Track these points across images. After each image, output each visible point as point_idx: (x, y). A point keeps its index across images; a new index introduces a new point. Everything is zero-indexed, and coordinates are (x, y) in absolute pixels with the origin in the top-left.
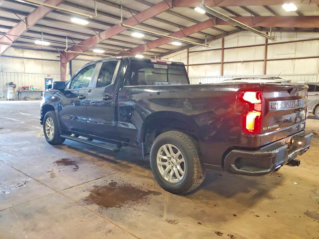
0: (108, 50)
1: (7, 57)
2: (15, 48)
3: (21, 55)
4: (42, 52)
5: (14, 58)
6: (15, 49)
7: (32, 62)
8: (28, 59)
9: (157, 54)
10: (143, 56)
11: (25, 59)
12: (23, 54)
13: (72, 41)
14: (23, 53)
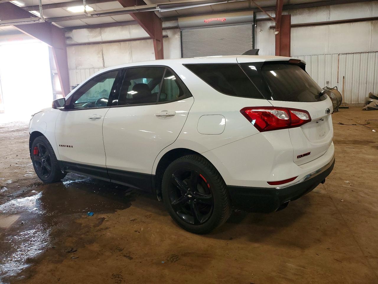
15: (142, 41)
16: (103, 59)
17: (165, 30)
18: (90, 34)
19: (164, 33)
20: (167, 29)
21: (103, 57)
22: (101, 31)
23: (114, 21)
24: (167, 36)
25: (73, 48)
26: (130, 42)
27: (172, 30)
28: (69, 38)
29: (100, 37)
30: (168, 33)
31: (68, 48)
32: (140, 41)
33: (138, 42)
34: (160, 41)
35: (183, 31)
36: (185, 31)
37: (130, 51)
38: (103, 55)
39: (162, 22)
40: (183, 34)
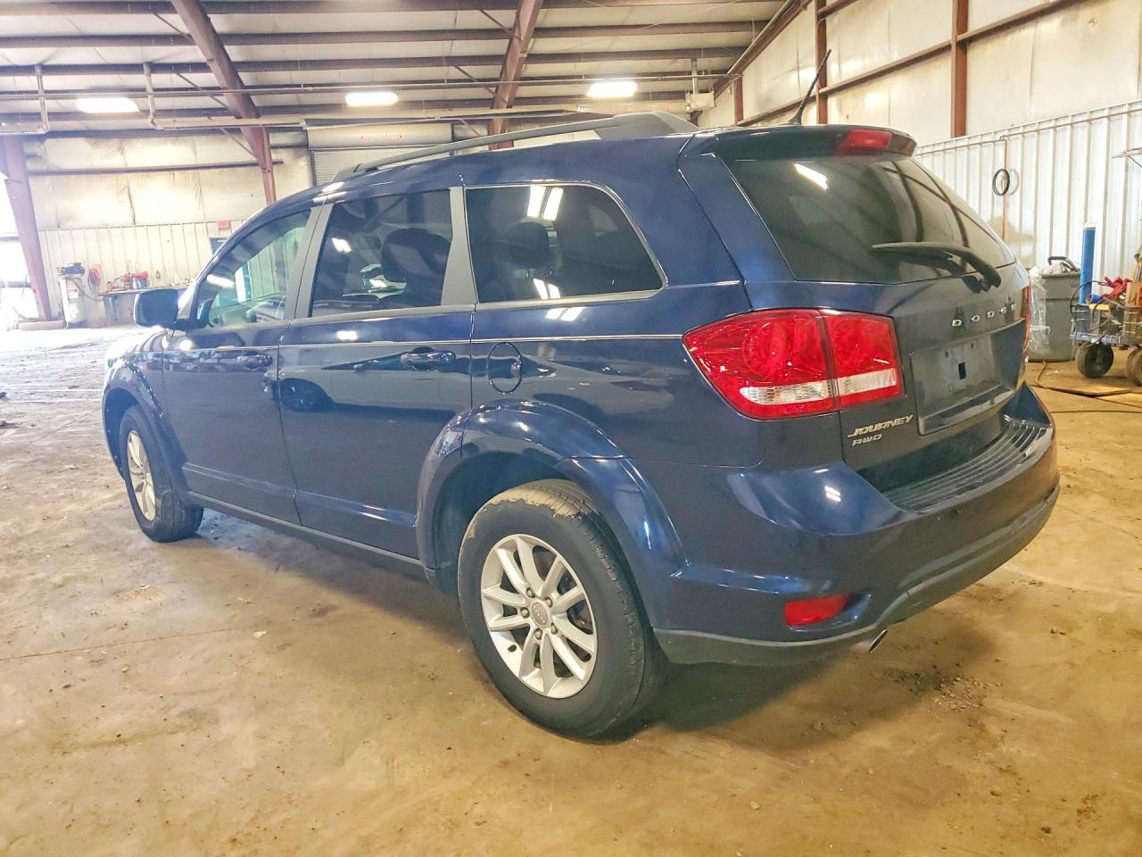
0: (403, 89)
1: (73, 176)
2: (93, 140)
3: (116, 161)
4: (195, 138)
5: (94, 176)
6: (94, 144)
7: (161, 180)
8: (145, 174)
9: (703, 63)
10: (637, 81)
11: (132, 175)
12: (124, 158)
13: (182, 79)
14: (122, 153)
15: (226, 170)
16: (132, 207)
17: (276, 150)
18: (93, 150)
19: (275, 156)
20: (281, 149)
21: (131, 202)
22: (122, 144)
24: (281, 162)
25: (47, 180)
26: (196, 172)
27: (292, 151)
28: (33, 156)
29: (122, 157)
30: (284, 156)
31: (32, 181)
33: (215, 172)
34: (268, 172)
35: (315, 154)
36: (321, 154)
37: (199, 193)
38: (130, 198)
40: (316, 160)
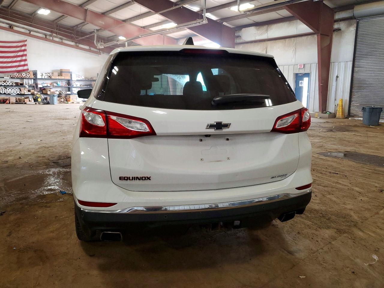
17: (337, 22)
18: (257, 32)
19: (336, 26)
20: (340, 21)
22: (268, 27)
23: (280, 17)
24: (339, 30)
26: (295, 38)
27: (347, 22)
28: (238, 37)
29: (267, 34)
30: (342, 25)
32: (306, 37)
33: (304, 38)
34: (328, 36)
35: (359, 22)
36: (363, 21)
37: (295, 49)
39: (336, 12)
40: (360, 25)
